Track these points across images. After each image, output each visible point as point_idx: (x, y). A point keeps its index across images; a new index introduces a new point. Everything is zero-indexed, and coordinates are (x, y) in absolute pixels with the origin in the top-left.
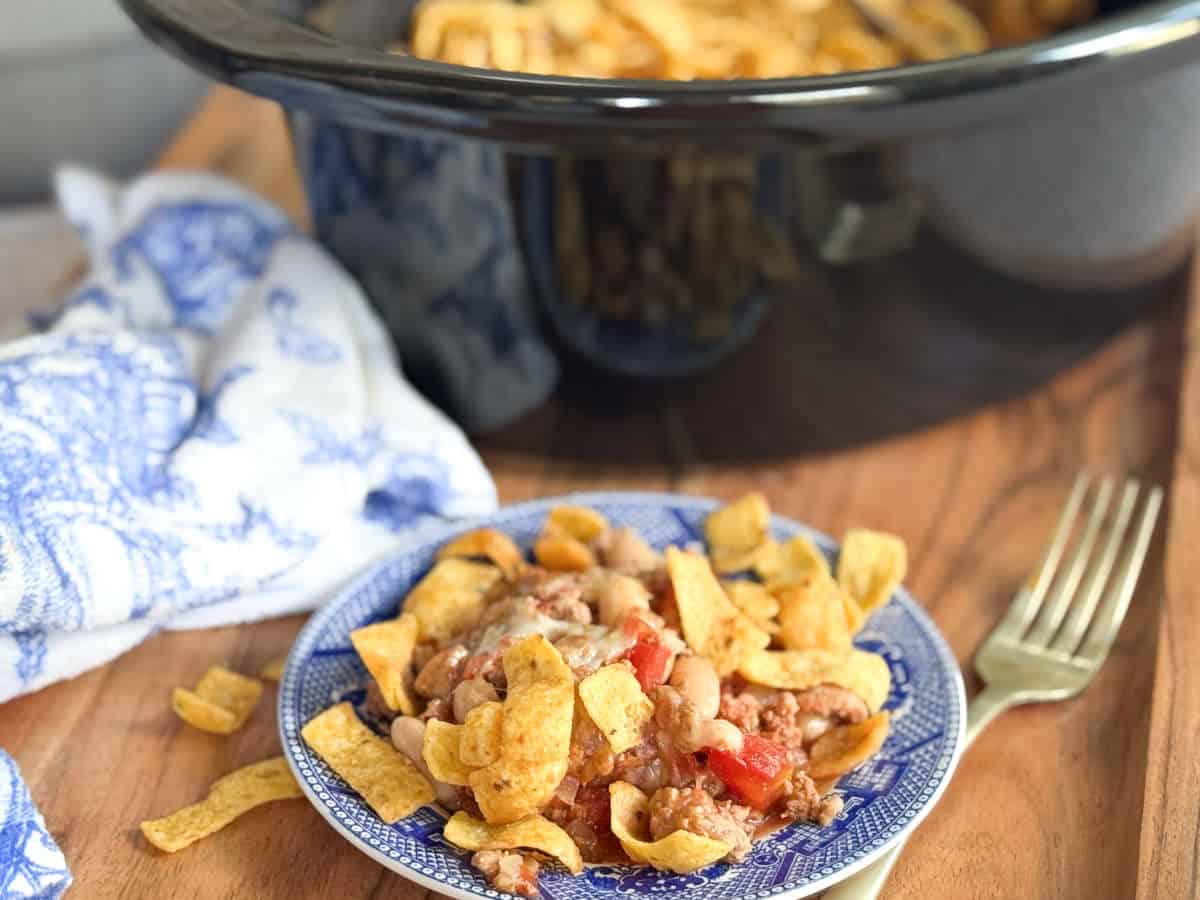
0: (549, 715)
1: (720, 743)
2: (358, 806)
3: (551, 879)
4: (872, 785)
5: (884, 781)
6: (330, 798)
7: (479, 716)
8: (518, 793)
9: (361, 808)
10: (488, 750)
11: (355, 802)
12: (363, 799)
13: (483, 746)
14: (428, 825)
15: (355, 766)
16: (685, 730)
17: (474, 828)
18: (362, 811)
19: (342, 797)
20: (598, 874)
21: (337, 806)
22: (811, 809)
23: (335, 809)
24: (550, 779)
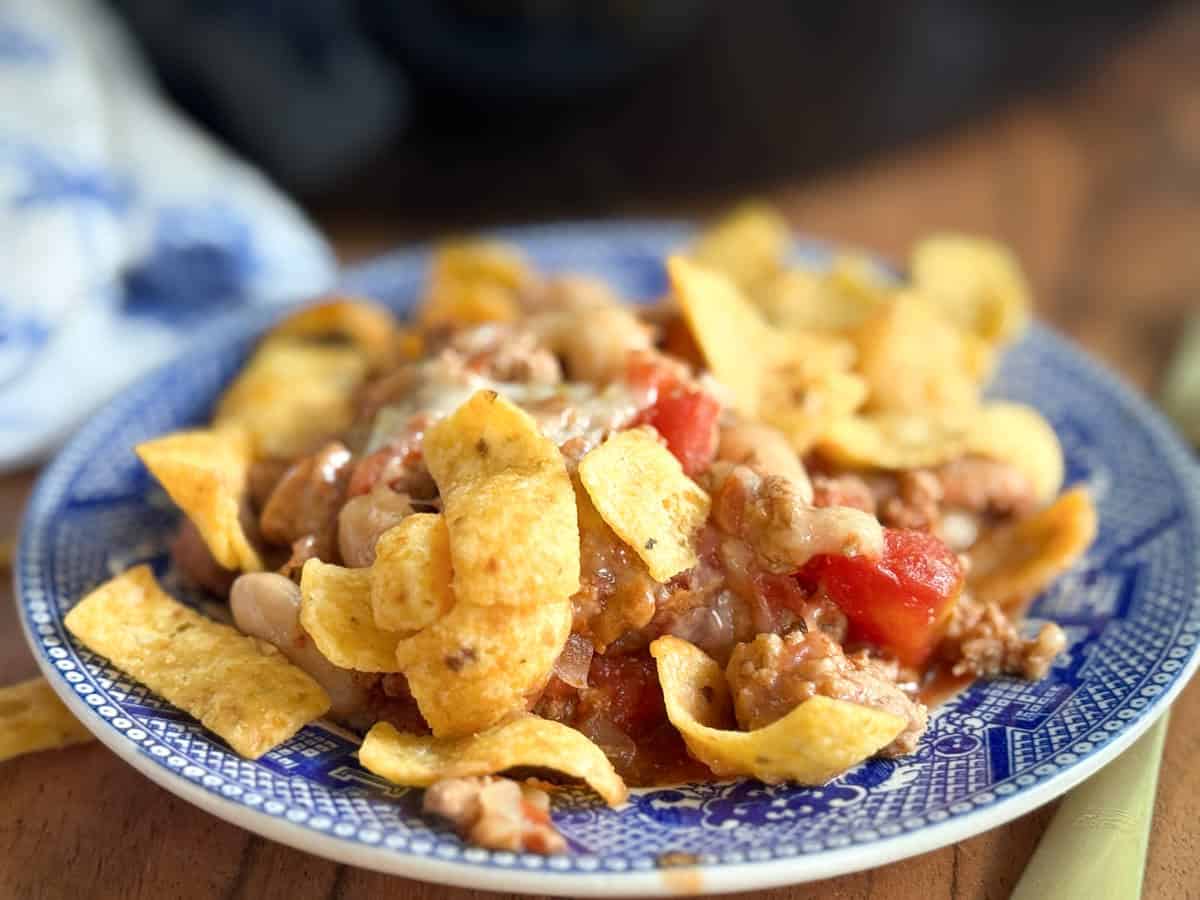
0: (538, 518)
1: (850, 540)
2: (189, 736)
3: (577, 821)
4: (1089, 606)
5: (1108, 599)
6: (134, 726)
7: (401, 541)
8: (491, 671)
9: (195, 737)
10: (428, 597)
11: (181, 728)
12: (197, 723)
13: (417, 591)
14: (323, 755)
15: (173, 666)
16: (778, 528)
17: (410, 749)
18: (196, 743)
19: (154, 722)
20: (657, 804)
21: (149, 737)
22: (1006, 652)
23: (147, 743)
24: (548, 640)
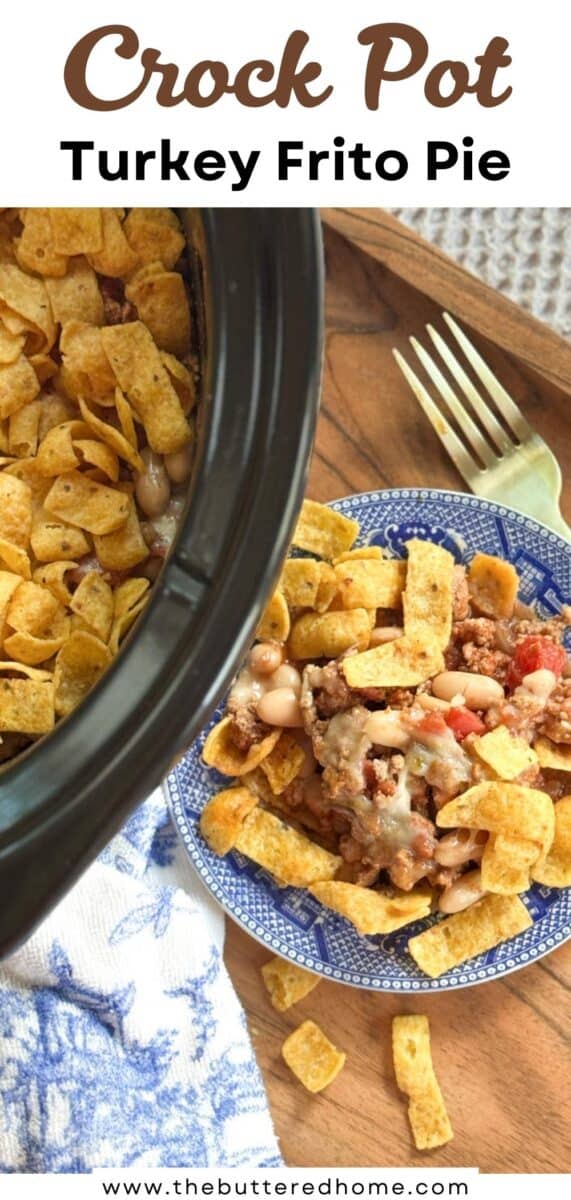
4: (534, 580)
5: (534, 570)
6: (503, 963)
23: (517, 960)
